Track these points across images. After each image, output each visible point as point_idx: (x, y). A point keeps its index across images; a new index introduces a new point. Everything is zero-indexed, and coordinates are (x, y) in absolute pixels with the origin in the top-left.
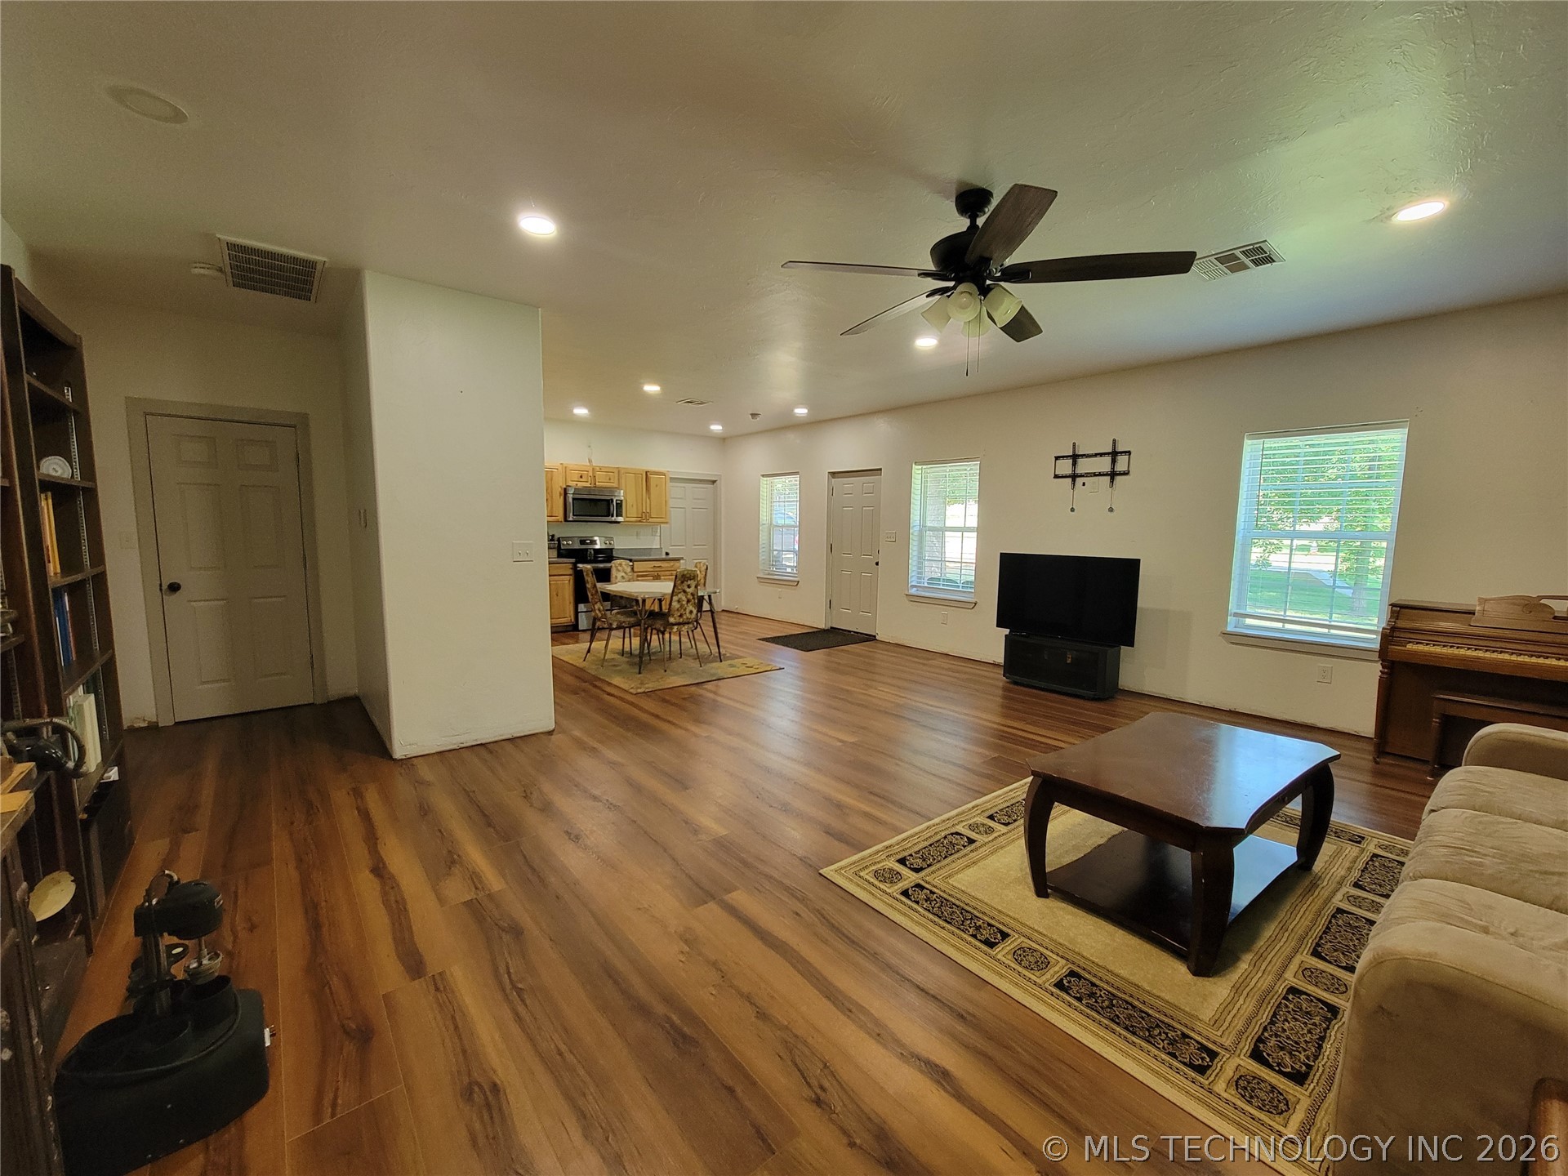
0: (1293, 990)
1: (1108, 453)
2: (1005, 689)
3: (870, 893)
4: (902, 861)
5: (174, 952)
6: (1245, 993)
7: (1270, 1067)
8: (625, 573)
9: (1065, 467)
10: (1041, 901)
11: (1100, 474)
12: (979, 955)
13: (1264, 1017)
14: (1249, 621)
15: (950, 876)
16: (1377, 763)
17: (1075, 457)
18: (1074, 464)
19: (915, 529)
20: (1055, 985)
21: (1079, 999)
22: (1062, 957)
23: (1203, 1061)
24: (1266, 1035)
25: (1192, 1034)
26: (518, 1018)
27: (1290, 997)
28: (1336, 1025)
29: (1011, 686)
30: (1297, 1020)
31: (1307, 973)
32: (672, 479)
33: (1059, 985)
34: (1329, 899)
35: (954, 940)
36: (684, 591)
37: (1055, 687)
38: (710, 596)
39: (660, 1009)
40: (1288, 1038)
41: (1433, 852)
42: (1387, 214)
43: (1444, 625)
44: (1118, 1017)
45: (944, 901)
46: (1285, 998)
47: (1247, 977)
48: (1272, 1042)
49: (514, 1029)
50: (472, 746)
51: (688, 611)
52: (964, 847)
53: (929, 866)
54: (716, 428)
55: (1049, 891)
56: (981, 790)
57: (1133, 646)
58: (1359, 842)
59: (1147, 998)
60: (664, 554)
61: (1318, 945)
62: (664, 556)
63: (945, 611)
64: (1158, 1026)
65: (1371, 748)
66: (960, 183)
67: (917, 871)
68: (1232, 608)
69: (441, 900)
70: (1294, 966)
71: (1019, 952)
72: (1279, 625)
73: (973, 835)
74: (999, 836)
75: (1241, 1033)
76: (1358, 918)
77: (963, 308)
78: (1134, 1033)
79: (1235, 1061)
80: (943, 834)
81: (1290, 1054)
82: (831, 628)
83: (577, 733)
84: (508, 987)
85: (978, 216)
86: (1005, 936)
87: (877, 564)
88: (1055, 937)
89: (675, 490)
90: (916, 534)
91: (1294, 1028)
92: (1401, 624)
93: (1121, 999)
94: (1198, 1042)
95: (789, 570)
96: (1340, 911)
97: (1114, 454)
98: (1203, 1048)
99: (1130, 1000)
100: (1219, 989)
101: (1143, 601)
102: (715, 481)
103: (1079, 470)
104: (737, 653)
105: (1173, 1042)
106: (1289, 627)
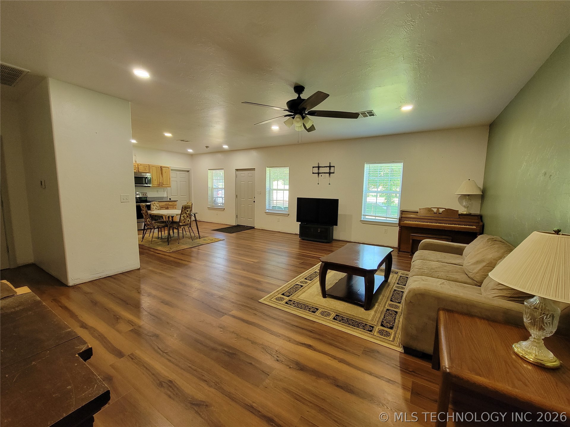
0: (388, 310)
1: (328, 167)
2: (300, 241)
3: (276, 304)
4: (283, 294)
6: (377, 312)
7: (385, 327)
8: (157, 207)
9: (316, 170)
10: (325, 299)
11: (326, 173)
12: (312, 315)
13: (383, 317)
14: (367, 217)
15: (298, 296)
16: (399, 254)
17: (319, 167)
18: (318, 169)
19: (267, 190)
20: (333, 319)
21: (340, 321)
22: (333, 312)
23: (371, 329)
24: (383, 320)
25: (367, 324)
26: (169, 360)
27: (387, 311)
28: (397, 315)
29: (302, 240)
30: (389, 316)
31: (390, 305)
32: (172, 170)
33: (334, 319)
34: (392, 288)
35: (304, 313)
36: (186, 213)
37: (315, 240)
38: (195, 215)
39: (220, 348)
40: (388, 320)
41: (415, 270)
42: (400, 107)
43: (412, 216)
44: (350, 323)
45: (298, 303)
46: (386, 312)
47: (377, 309)
48: (385, 322)
49: (169, 364)
50: (105, 277)
51: (187, 220)
52: (300, 288)
53: (291, 294)
54: (190, 151)
55: (327, 296)
56: (301, 272)
57: (337, 226)
58: (397, 273)
59: (356, 318)
60: (169, 199)
61: (391, 299)
62: (169, 200)
63: (278, 217)
64: (360, 323)
65: (397, 250)
66: (296, 84)
67: (288, 296)
68: (363, 214)
69: (119, 332)
70: (387, 304)
71: (322, 313)
72: (374, 218)
73: (302, 285)
74: (309, 284)
75: (378, 321)
76: (399, 291)
77: (298, 122)
78: (354, 326)
79: (378, 327)
80: (293, 285)
81: (389, 323)
82: (238, 225)
83: (150, 268)
84: (161, 352)
85: (300, 94)
86: (317, 309)
87: (254, 202)
88: (330, 307)
89: (173, 174)
90: (268, 191)
91: (389, 318)
92: (403, 216)
93: (350, 319)
94: (369, 325)
95: (219, 204)
96: (395, 290)
97: (330, 167)
98: (371, 326)
99: (352, 319)
100: (372, 312)
101: (340, 212)
102: (189, 171)
103: (320, 172)
104: (204, 235)
105: (364, 326)
106: (377, 218)
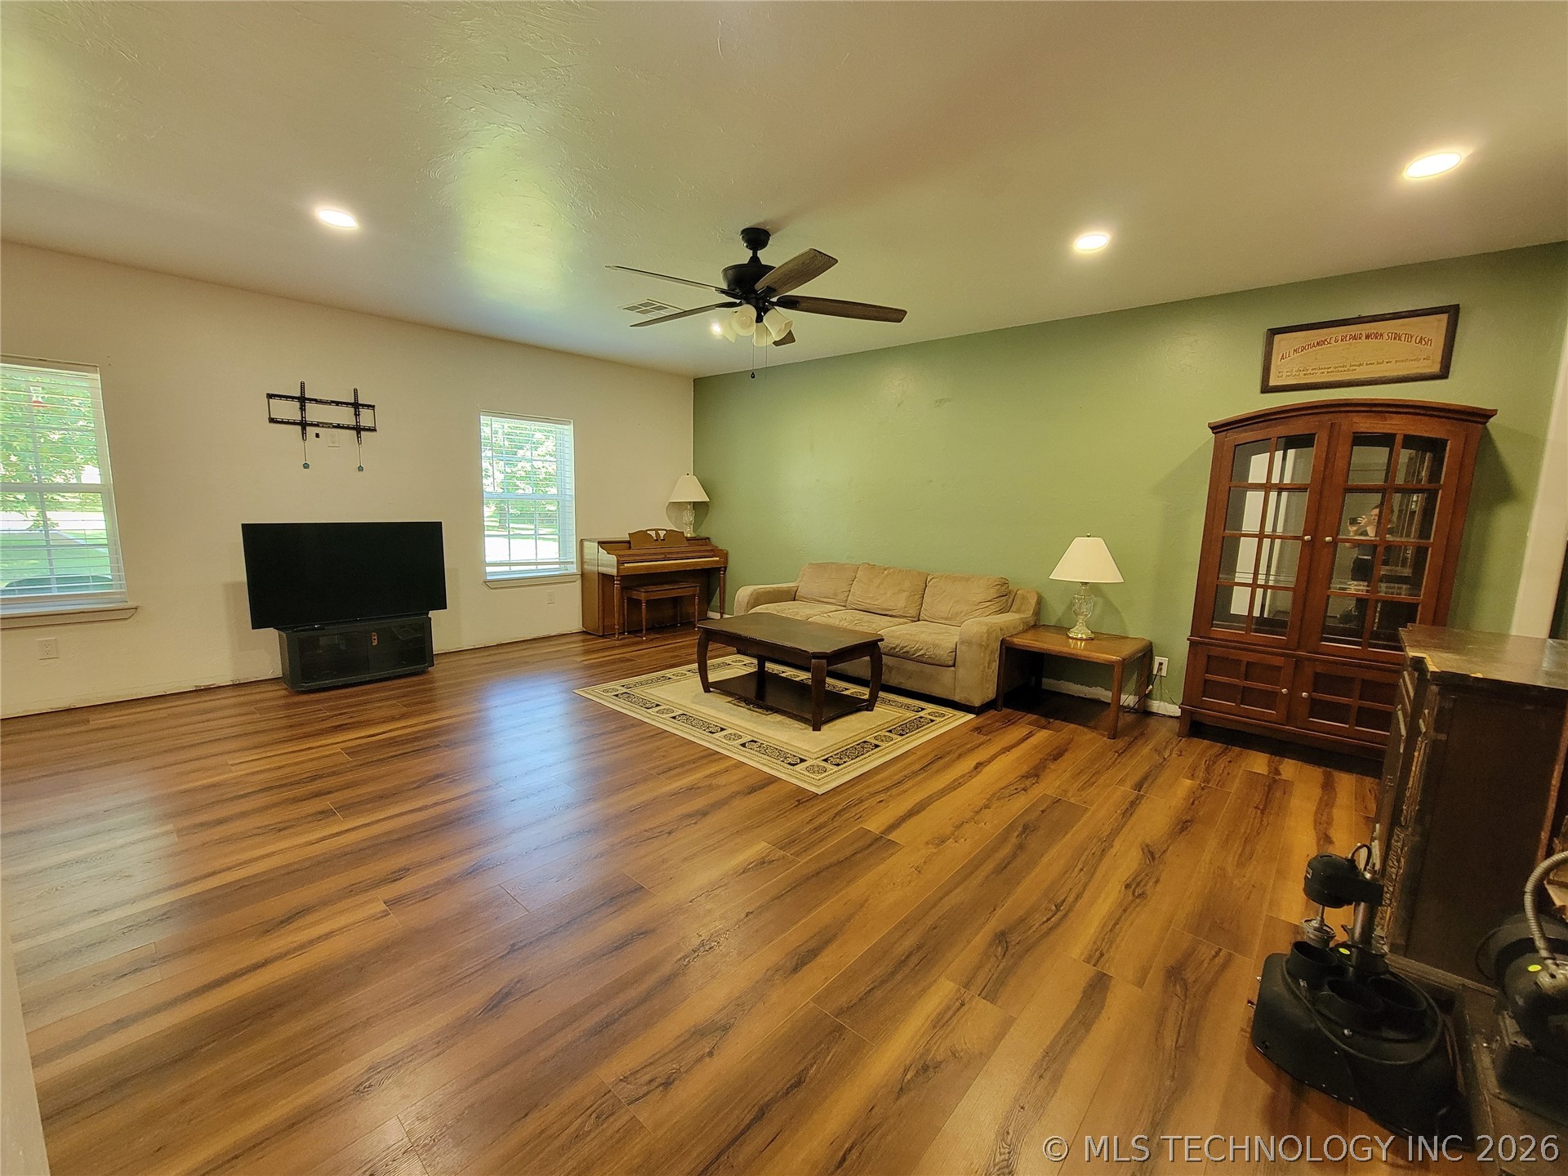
1: (348, 403)
5: (1348, 953)
9: (286, 409)
11: (340, 427)
17: (302, 400)
18: (302, 409)
26: (1078, 897)
57: (445, 606)
68: (487, 560)
72: (506, 568)
84: (1060, 914)
85: (759, 251)
97: (356, 406)
103: (310, 418)
106: (514, 568)
